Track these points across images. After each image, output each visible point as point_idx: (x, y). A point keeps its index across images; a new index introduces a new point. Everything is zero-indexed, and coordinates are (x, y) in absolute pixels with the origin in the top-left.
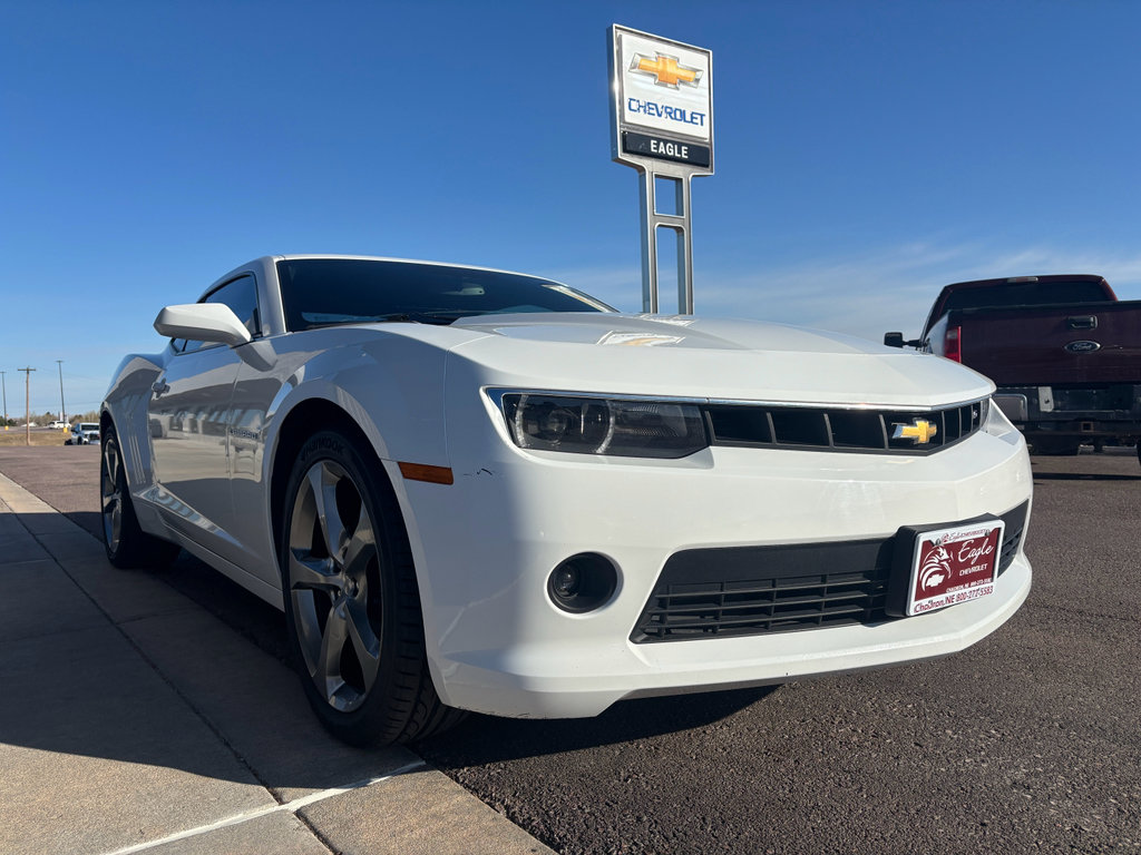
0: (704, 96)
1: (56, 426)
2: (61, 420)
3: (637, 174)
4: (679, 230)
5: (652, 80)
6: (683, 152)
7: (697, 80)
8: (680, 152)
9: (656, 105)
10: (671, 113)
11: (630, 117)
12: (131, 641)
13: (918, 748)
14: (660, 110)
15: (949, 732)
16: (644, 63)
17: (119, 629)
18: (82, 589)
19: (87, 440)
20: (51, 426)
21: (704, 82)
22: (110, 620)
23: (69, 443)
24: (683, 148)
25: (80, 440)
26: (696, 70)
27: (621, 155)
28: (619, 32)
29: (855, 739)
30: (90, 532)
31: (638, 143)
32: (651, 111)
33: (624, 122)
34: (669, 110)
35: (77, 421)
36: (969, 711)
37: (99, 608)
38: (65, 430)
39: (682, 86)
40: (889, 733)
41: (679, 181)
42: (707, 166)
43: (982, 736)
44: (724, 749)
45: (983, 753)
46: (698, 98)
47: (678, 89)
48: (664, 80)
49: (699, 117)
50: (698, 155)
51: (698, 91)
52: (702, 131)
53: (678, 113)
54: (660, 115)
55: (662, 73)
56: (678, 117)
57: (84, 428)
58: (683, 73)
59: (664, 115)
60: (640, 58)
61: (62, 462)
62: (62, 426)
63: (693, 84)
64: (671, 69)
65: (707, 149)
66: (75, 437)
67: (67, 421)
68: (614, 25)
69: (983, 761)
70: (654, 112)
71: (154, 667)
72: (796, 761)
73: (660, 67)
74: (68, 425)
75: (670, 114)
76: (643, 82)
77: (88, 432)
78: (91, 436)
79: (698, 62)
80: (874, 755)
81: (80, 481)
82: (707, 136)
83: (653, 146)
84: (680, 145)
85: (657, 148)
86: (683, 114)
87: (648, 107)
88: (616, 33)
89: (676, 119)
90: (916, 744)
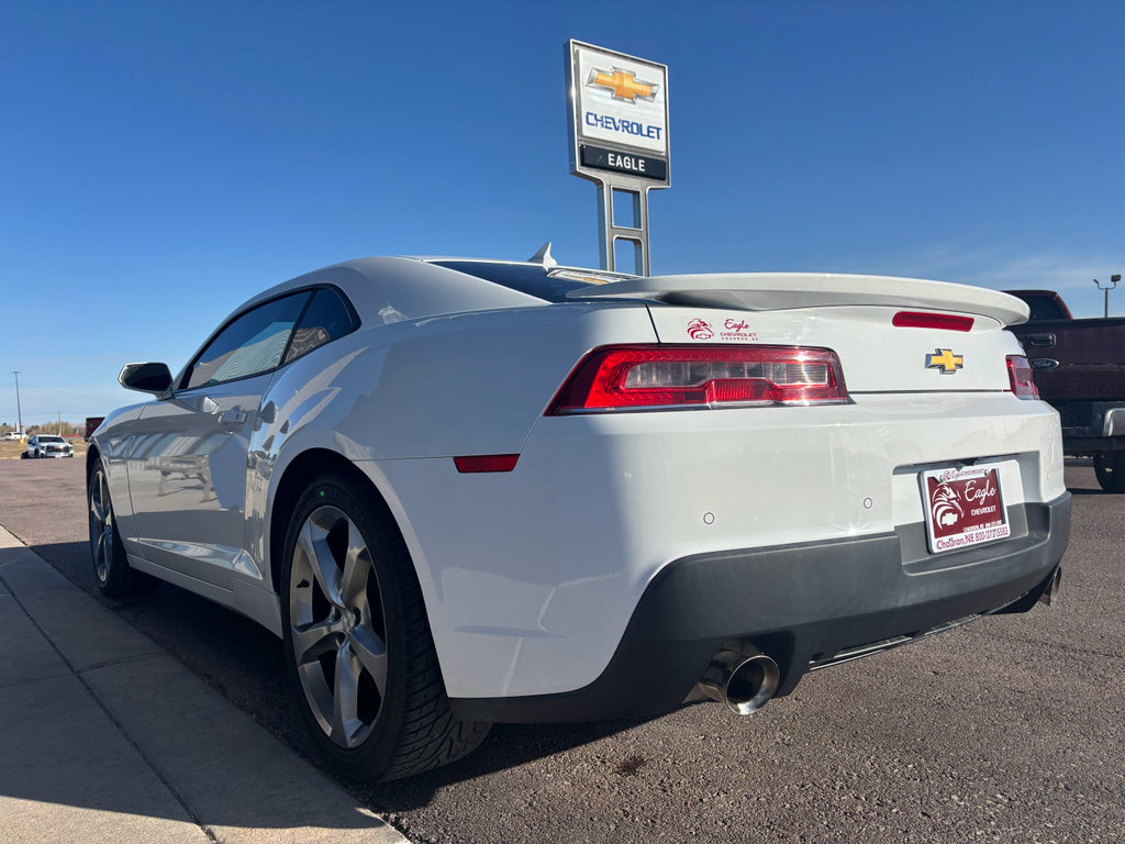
0: (660, 110)
1: (13, 437)
2: (18, 431)
3: (596, 187)
4: (637, 242)
5: (609, 94)
6: (640, 165)
7: (653, 95)
8: (637, 165)
9: (613, 119)
10: (627, 126)
11: (588, 131)
12: (92, 693)
13: (926, 818)
14: (617, 124)
15: (955, 797)
16: (601, 77)
17: (80, 677)
18: (41, 631)
19: (43, 452)
20: (8, 437)
21: (660, 96)
22: (70, 666)
23: (26, 456)
24: (640, 161)
25: (37, 451)
26: (652, 85)
27: (579, 168)
28: (577, 47)
29: (860, 808)
30: (48, 561)
31: (596, 156)
32: (609, 125)
33: (582, 136)
34: (625, 124)
35: (34, 432)
36: (972, 772)
37: (59, 653)
38: (22, 441)
39: (638, 101)
40: (894, 801)
41: (636, 194)
42: (663, 179)
43: (989, 802)
44: (725, 822)
45: (993, 823)
46: (654, 112)
47: (634, 103)
48: (620, 94)
49: (655, 130)
50: (654, 168)
51: (653, 105)
52: (659, 145)
53: (635, 126)
54: (617, 129)
55: (619, 87)
56: (635, 131)
57: (41, 440)
58: (640, 87)
59: (621, 128)
60: (597, 73)
61: (19, 479)
62: (18, 437)
63: (649, 98)
64: (627, 83)
65: (664, 163)
66: (31, 449)
67: (24, 432)
68: (571, 40)
69: (994, 833)
70: (612, 125)
71: (118, 725)
72: (802, 837)
73: (617, 82)
74: (24, 436)
75: (627, 128)
76: (599, 96)
77: (45, 444)
78: (48, 448)
79: (655, 76)
80: (882, 829)
81: (37, 501)
82: (664, 150)
83: (610, 159)
84: (637, 159)
85: (615, 162)
86: (640, 127)
87: (606, 122)
88: (573, 48)
89: (632, 132)
90: (924, 814)
